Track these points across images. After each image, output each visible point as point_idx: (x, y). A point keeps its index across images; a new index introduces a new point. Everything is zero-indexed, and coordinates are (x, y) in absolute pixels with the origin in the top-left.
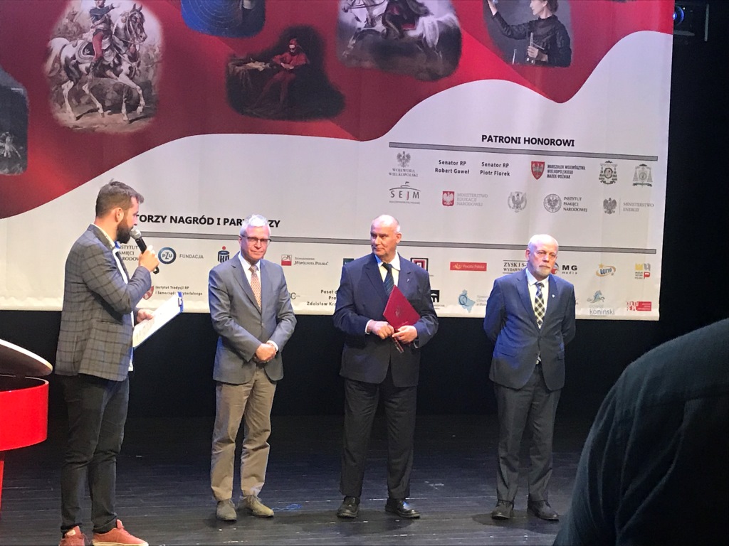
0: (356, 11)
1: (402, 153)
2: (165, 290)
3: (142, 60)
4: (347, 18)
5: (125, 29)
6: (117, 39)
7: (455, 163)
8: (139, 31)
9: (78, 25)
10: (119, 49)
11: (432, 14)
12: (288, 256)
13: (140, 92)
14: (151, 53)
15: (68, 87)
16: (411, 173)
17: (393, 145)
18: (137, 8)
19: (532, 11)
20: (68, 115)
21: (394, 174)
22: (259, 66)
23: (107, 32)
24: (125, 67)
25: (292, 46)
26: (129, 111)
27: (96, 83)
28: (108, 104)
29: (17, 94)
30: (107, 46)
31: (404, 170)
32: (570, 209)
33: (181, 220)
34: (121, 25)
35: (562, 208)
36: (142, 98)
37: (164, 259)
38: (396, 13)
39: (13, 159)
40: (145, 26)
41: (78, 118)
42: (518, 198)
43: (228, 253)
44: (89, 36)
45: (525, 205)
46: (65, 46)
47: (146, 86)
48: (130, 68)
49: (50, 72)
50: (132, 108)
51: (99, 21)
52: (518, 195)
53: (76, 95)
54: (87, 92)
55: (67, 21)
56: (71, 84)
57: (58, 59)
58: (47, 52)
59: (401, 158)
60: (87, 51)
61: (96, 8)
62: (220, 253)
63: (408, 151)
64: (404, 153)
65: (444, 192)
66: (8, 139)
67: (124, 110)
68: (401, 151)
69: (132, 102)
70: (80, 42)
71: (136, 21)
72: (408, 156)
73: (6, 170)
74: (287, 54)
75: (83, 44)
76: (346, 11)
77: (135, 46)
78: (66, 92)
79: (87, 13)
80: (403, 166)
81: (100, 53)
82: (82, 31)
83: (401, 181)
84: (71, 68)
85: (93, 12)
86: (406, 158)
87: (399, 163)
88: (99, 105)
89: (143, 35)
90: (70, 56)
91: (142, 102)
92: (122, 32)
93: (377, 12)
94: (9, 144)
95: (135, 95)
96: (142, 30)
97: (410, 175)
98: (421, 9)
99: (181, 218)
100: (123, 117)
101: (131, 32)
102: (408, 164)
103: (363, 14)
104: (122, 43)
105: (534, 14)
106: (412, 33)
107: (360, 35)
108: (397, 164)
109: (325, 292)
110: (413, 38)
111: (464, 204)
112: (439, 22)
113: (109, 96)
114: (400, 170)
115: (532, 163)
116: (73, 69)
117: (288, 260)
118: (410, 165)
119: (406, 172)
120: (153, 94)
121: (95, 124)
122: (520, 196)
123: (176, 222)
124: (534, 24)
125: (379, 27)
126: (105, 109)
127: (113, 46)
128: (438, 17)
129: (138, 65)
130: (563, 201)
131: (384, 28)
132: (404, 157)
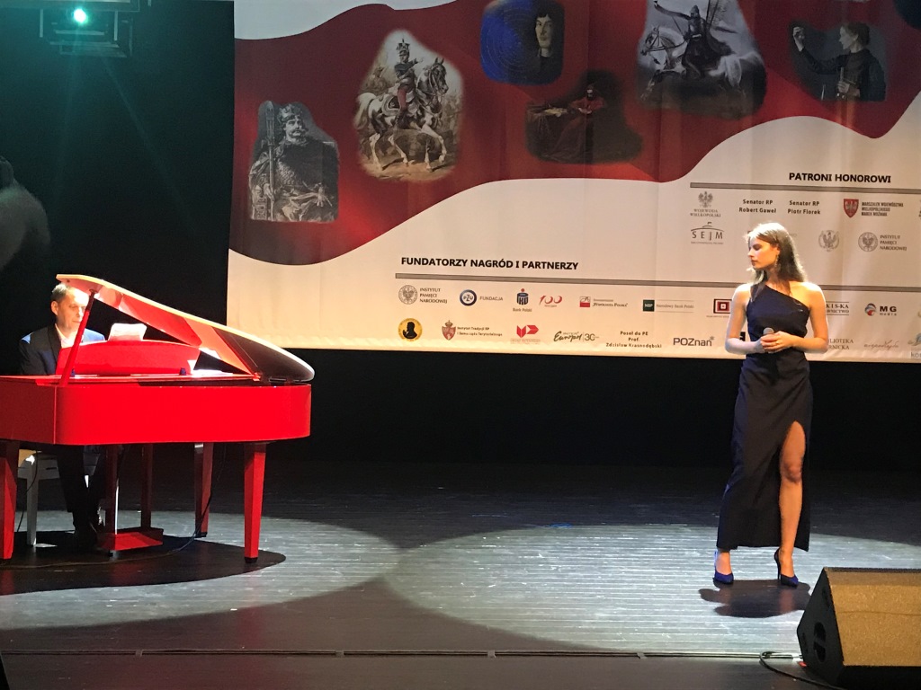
0: (655, 54)
1: (703, 193)
2: (466, 331)
3: (443, 110)
4: (646, 60)
5: (428, 81)
6: (420, 92)
7: (760, 202)
8: (441, 83)
9: (383, 80)
10: (422, 102)
11: (734, 53)
12: (587, 298)
13: (442, 142)
14: (452, 104)
15: (375, 138)
16: (715, 213)
17: (693, 185)
18: (439, 61)
19: (841, 46)
20: (375, 166)
21: (696, 215)
22: (557, 112)
23: (411, 86)
24: (428, 118)
25: (590, 91)
26: (431, 161)
27: (400, 134)
28: (412, 154)
29: (329, 147)
30: (410, 99)
31: (706, 211)
32: (887, 248)
33: (482, 263)
34: (424, 79)
35: (878, 247)
36: (444, 147)
37: (465, 301)
38: (697, 54)
39: (325, 208)
40: (447, 78)
41: (384, 168)
42: (830, 237)
43: (527, 295)
44: (394, 90)
45: (838, 244)
46: (372, 100)
47: (448, 136)
48: (433, 119)
49: (360, 125)
50: (434, 157)
51: (403, 76)
52: (830, 234)
53: (383, 146)
54: (393, 143)
55: (374, 77)
56: (377, 136)
57: (366, 112)
58: (356, 107)
59: (703, 198)
60: (392, 105)
61: (401, 64)
62: (519, 295)
63: (709, 191)
64: (706, 193)
66: (321, 190)
67: (427, 160)
68: (702, 191)
69: (434, 152)
70: (386, 96)
71: (437, 75)
72: (711, 197)
73: (319, 218)
74: (585, 99)
75: (389, 98)
76: (645, 54)
77: (437, 98)
78: (373, 144)
79: (392, 68)
80: (705, 206)
81: (404, 106)
82: (387, 86)
83: (703, 221)
84: (377, 121)
85: (398, 67)
86: (708, 198)
87: (701, 203)
88: (403, 155)
89: (445, 87)
90: (377, 110)
91: (444, 151)
92: (425, 85)
93: (675, 53)
94: (321, 194)
95: (437, 145)
96: (444, 83)
97: (712, 215)
98: (723, 48)
99: (482, 261)
100: (426, 166)
101: (433, 85)
102: (710, 204)
103: (662, 57)
104: (424, 96)
105: (844, 48)
106: (713, 73)
107: (659, 77)
108: (699, 205)
109: (625, 334)
110: (715, 77)
112: (741, 61)
113: (413, 146)
114: (703, 211)
115: (845, 200)
116: (379, 122)
117: (586, 302)
118: (713, 205)
119: (708, 213)
120: (455, 142)
121: (400, 173)
122: (832, 235)
123: (476, 265)
124: (844, 59)
125: (679, 68)
126: (409, 158)
127: (417, 99)
128: (741, 55)
129: (440, 117)
130: (879, 239)
131: (684, 69)
132: (706, 197)
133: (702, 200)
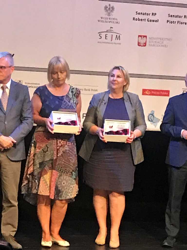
1: (108, 5)
7: (148, 14)
16: (115, 21)
21: (102, 21)
59: (108, 9)
63: (112, 4)
65: (139, 36)
68: (107, 3)
72: (113, 8)
80: (109, 15)
86: (111, 9)
87: (106, 13)
97: (114, 22)
102: (113, 14)
108: (104, 14)
111: (154, 45)
114: (107, 18)
118: (114, 15)
119: (111, 20)
132: (109, 8)
133: (107, 11)
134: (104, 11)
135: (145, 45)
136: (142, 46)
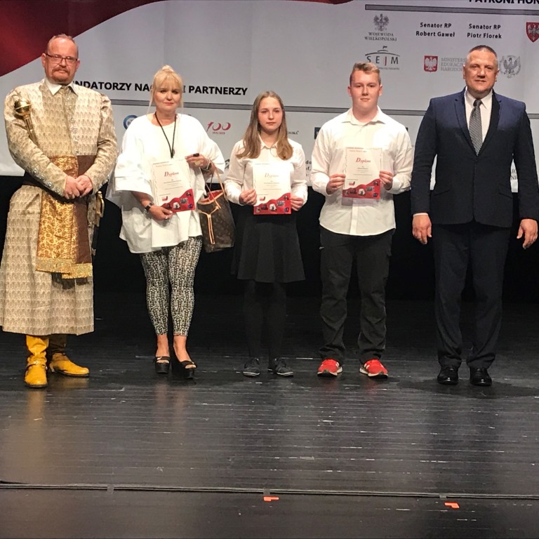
1: (379, 16)
7: (438, 26)
16: (390, 37)
17: (369, 7)
21: (370, 38)
31: (382, 34)
33: (146, 87)
42: (511, 63)
45: (519, 70)
52: (511, 59)
59: (379, 21)
64: (381, 15)
65: (426, 57)
68: (378, 13)
72: (386, 19)
80: (381, 29)
86: (384, 21)
87: (376, 27)
97: (388, 40)
102: (386, 27)
108: (373, 28)
111: (449, 69)
114: (376, 34)
115: (527, 24)
118: (389, 28)
119: (384, 36)
122: (513, 60)
132: (381, 20)
133: (377, 23)
134: (373, 24)
135: (435, 69)
136: (430, 71)
